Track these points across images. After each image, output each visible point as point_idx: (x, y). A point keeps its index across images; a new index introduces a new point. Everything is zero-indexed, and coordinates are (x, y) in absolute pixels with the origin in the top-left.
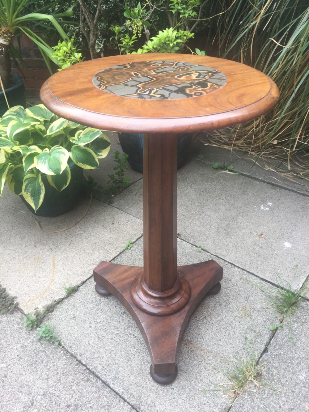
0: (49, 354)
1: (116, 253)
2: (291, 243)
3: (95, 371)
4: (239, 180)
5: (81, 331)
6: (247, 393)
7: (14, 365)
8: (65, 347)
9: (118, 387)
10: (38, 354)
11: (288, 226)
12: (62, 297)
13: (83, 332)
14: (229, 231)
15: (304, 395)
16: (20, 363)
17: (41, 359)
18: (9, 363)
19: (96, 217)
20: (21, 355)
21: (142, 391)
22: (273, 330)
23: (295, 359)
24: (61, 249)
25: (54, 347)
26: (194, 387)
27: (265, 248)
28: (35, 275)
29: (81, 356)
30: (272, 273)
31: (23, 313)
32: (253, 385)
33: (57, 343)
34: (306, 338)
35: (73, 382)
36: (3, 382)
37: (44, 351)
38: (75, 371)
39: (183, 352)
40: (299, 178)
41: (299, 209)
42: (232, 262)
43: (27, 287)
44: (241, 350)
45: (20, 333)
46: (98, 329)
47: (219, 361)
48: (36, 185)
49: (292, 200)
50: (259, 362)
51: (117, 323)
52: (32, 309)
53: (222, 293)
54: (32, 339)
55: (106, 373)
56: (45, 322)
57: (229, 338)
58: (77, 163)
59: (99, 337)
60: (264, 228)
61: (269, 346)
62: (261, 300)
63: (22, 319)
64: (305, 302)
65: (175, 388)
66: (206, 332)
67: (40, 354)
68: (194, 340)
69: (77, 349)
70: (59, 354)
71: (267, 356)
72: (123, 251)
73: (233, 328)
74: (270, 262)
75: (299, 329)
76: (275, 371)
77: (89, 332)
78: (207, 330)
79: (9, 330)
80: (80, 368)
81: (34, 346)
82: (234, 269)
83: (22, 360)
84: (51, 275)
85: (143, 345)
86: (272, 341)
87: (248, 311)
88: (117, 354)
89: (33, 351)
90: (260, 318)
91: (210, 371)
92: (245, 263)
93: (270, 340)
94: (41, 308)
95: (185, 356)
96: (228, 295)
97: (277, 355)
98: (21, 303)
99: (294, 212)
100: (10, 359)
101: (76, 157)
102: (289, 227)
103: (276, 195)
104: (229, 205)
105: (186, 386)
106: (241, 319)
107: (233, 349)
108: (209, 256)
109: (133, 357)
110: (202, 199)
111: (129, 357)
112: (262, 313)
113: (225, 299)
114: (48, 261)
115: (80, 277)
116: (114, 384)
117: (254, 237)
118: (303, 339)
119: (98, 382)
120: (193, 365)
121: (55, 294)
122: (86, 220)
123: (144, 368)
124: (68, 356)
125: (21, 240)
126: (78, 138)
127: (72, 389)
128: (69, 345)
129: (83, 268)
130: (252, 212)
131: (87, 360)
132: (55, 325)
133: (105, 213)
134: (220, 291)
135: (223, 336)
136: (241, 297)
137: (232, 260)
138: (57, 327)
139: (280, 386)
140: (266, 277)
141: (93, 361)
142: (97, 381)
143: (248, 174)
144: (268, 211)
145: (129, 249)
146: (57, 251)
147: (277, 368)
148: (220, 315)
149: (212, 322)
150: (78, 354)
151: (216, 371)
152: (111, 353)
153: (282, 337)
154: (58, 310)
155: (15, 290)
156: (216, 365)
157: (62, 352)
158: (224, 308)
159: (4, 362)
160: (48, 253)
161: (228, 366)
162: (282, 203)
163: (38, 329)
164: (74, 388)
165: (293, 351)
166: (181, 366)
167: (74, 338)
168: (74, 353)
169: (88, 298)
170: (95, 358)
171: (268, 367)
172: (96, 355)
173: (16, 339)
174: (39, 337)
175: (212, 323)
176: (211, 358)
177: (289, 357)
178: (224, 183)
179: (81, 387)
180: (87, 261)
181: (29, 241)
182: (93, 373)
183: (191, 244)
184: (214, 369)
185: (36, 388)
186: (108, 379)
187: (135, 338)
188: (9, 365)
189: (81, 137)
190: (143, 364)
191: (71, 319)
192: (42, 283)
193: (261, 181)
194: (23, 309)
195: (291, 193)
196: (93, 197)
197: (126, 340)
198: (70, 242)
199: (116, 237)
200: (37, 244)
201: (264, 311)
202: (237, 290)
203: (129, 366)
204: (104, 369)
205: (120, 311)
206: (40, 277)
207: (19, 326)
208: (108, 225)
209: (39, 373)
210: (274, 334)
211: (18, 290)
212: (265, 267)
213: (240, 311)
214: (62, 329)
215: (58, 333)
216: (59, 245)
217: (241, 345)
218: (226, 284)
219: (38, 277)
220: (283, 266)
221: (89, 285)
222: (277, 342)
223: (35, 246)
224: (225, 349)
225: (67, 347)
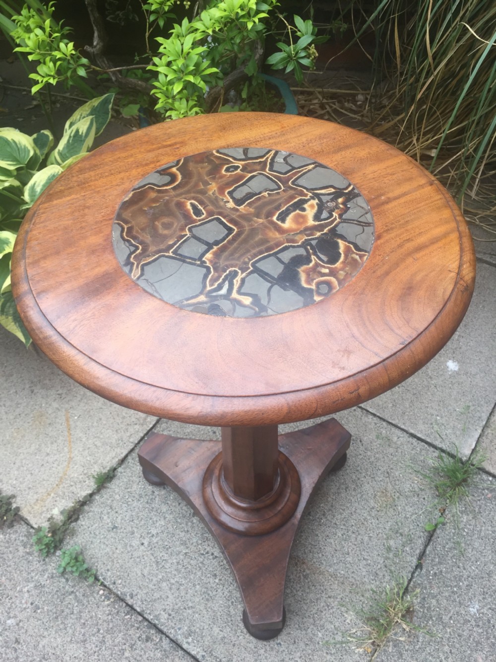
0: (81, 598)
2: (458, 363)
3: (157, 622)
5: (128, 552)
6: (391, 643)
7: (28, 621)
8: (106, 583)
9: (195, 648)
10: (64, 598)
12: (90, 492)
13: (132, 555)
15: (476, 640)
16: (37, 615)
17: (69, 606)
18: (21, 616)
20: (36, 603)
21: (232, 652)
22: (430, 530)
23: (463, 579)
24: (78, 396)
25: (87, 584)
26: (311, 640)
28: (40, 451)
29: (132, 598)
30: (427, 424)
31: (28, 524)
32: (401, 629)
33: (91, 580)
34: (480, 541)
35: (125, 644)
36: (16, 650)
37: (72, 592)
38: (126, 625)
39: (292, 580)
43: (29, 476)
44: (381, 568)
45: (29, 562)
46: (155, 547)
47: (347, 590)
50: (409, 588)
51: (183, 533)
52: (42, 517)
53: (349, 466)
54: (49, 571)
55: (175, 624)
56: (67, 541)
57: (361, 548)
59: (158, 562)
61: (424, 558)
62: (410, 475)
63: (29, 535)
64: (479, 474)
65: (282, 643)
66: (326, 540)
67: (66, 599)
68: (307, 557)
69: (124, 586)
70: (97, 597)
71: (421, 577)
73: (368, 530)
74: (424, 401)
75: (470, 525)
76: (434, 602)
77: (140, 553)
78: (328, 536)
79: (11, 557)
80: (133, 620)
81: (55, 585)
82: (366, 418)
83: (39, 611)
84: (66, 449)
86: (428, 549)
87: (391, 496)
88: (189, 590)
89: (56, 594)
90: (410, 509)
91: (334, 610)
92: (385, 405)
93: (426, 546)
95: (295, 586)
96: (359, 468)
97: (435, 573)
98: (23, 506)
100: (19, 609)
105: (300, 639)
106: (380, 512)
107: (369, 567)
109: (214, 593)
111: (209, 594)
112: (412, 500)
113: (354, 477)
114: (58, 420)
115: (116, 450)
116: (187, 643)
118: (476, 544)
119: (164, 641)
120: (308, 601)
121: (77, 487)
123: (233, 612)
124: (112, 600)
125: (6, 380)
127: (124, 656)
128: (111, 580)
129: (119, 431)
131: (143, 604)
132: (83, 544)
134: (346, 463)
135: (354, 546)
136: (379, 472)
138: (88, 547)
139: (441, 627)
140: (419, 432)
141: (152, 605)
142: (161, 639)
146: (71, 400)
147: (436, 596)
148: (347, 507)
149: (334, 522)
150: (128, 594)
151: (343, 609)
152: (179, 589)
153: (444, 542)
154: (86, 515)
155: (10, 481)
156: (344, 599)
157: (101, 592)
158: (353, 493)
159: (12, 615)
160: (55, 405)
161: (362, 598)
163: (58, 553)
164: (127, 654)
165: (461, 564)
166: (290, 604)
167: (118, 566)
168: (121, 593)
169: (133, 489)
170: (155, 600)
171: (422, 597)
172: (155, 594)
173: (25, 575)
174: (61, 570)
175: (336, 524)
176: (335, 587)
177: (454, 577)
179: (138, 651)
180: (124, 418)
181: (19, 380)
182: (155, 626)
184: (341, 605)
185: (68, 658)
186: (178, 635)
187: (215, 560)
188: (20, 621)
190: (230, 604)
191: (109, 531)
192: (53, 465)
194: (28, 518)
197: (200, 565)
201: (416, 496)
202: (373, 458)
203: (209, 610)
204: (171, 619)
205: (186, 512)
206: (48, 454)
207: (25, 550)
209: (71, 631)
210: (432, 536)
211: (14, 482)
212: (416, 412)
213: (378, 498)
214: (96, 551)
215: (91, 558)
216: (72, 387)
217: (381, 560)
218: (355, 448)
219: (45, 454)
220: (445, 409)
221: (132, 465)
222: (436, 551)
223: (32, 392)
224: (356, 570)
225: (109, 583)
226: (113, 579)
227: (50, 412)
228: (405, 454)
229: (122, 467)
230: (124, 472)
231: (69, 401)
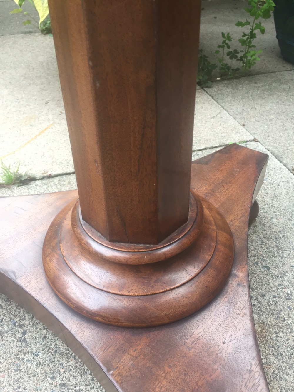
84: (19, 146)
114: (39, 126)
125: (39, 91)
200: (50, 102)
221: (53, 185)
223: (47, 103)
227: (40, 119)
229: (43, 181)
230: (40, 186)
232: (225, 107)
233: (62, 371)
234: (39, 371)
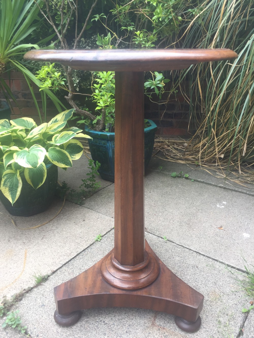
1: (87, 245)
2: (249, 234)
4: (195, 185)
5: (50, 319)
8: (32, 336)
11: (243, 220)
12: (32, 286)
14: (191, 224)
19: (68, 216)
22: (246, 312)
24: (34, 243)
25: (20, 336)
27: (226, 238)
28: (6, 267)
30: (236, 260)
33: (23, 332)
40: (247, 183)
41: (251, 207)
42: (197, 251)
44: (216, 333)
48: (14, 181)
49: (244, 200)
53: (191, 279)
56: (13, 310)
58: (53, 161)
60: (223, 222)
61: (244, 328)
62: (229, 285)
72: (93, 244)
73: (205, 312)
74: (233, 250)
82: (199, 257)
84: (22, 266)
85: (114, 332)
86: (245, 323)
87: (218, 295)
90: (231, 302)
92: (209, 251)
93: (244, 322)
94: (9, 298)
96: (197, 280)
99: (247, 209)
101: (52, 156)
102: (245, 220)
103: (229, 196)
104: (188, 204)
106: (212, 303)
107: (208, 333)
108: (175, 246)
110: (164, 200)
112: (232, 297)
113: (194, 284)
114: (20, 253)
115: (51, 267)
117: (214, 229)
121: (24, 284)
122: (59, 218)
126: (55, 141)
128: (36, 334)
129: (54, 259)
130: (210, 209)
132: (22, 313)
133: (77, 212)
136: (210, 283)
137: (196, 249)
138: (24, 315)
140: (231, 263)
143: (202, 180)
144: (224, 209)
145: (99, 241)
146: (30, 245)
154: (27, 298)
160: (20, 247)
162: (235, 202)
163: (5, 318)
167: (42, 326)
174: (5, 326)
178: (182, 188)
180: (58, 253)
181: (3, 236)
183: (157, 236)
187: (106, 325)
189: (57, 140)
191: (40, 307)
192: (13, 273)
193: (214, 185)
195: (242, 194)
196: (66, 200)
197: (96, 328)
198: (43, 237)
199: (87, 231)
200: (11, 240)
201: (234, 295)
202: (205, 276)
206: (11, 268)
208: (80, 222)
210: (247, 317)
212: (228, 254)
213: (210, 296)
214: (29, 317)
215: (25, 321)
216: (32, 239)
217: (215, 328)
218: (194, 270)
219: (9, 268)
220: (245, 253)
221: (59, 274)
222: (251, 324)
223: (9, 241)
224: (199, 334)
225: (34, 336)
226: (37, 333)
227: (16, 250)
228: (224, 274)
229: (53, 275)
230: (54, 278)
231: (28, 245)
232: (99, 212)
233: (126, 323)
234: (119, 327)
